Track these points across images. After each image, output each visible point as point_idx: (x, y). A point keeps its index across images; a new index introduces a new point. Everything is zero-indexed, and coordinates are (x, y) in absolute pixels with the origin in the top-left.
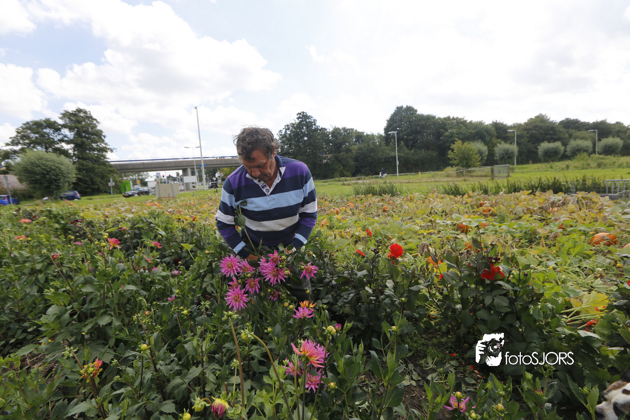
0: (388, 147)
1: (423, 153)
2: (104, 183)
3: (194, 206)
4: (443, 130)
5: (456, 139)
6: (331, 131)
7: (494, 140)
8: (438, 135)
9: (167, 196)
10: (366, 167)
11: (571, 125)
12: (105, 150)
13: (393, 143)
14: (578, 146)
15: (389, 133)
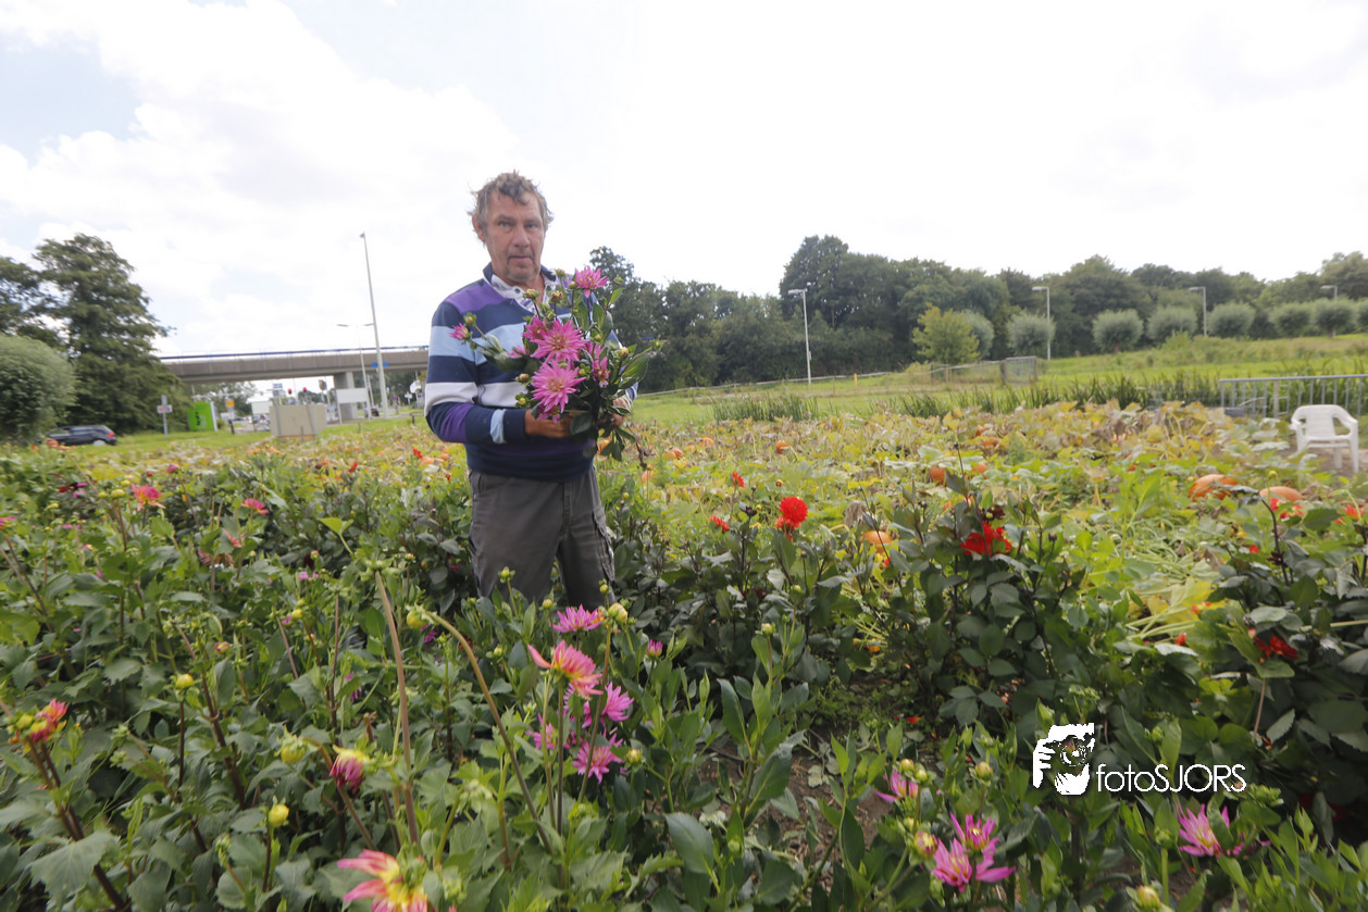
0: (789, 323)
1: (861, 335)
2: (147, 407)
3: (361, 451)
4: (901, 288)
5: (929, 304)
6: (665, 289)
7: (1006, 308)
8: (893, 298)
9: (297, 432)
10: (743, 365)
11: (1157, 278)
12: (148, 331)
13: (799, 314)
14: (1168, 319)
15: (791, 292)
